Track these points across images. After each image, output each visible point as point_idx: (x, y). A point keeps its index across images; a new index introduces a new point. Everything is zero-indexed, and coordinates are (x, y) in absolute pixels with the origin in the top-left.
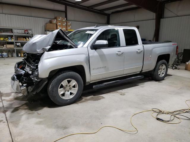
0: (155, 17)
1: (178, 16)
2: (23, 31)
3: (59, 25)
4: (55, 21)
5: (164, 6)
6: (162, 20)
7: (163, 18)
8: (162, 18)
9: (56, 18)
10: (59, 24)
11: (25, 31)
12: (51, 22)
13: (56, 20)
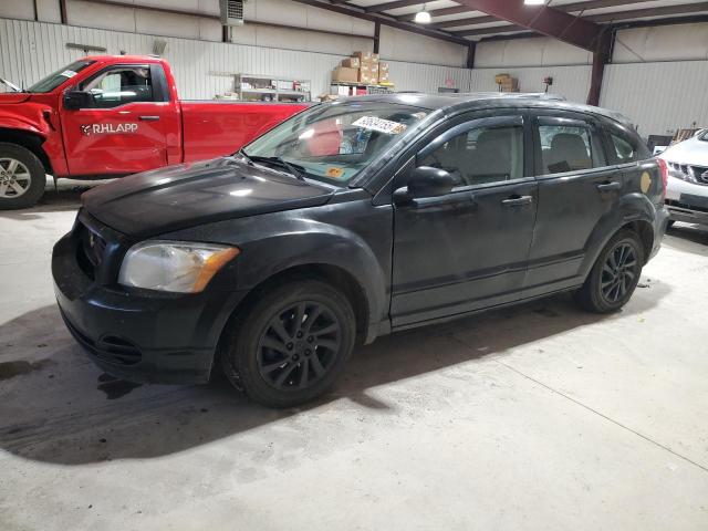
0: (591, 60)
1: (645, 62)
2: (290, 85)
3: (365, 72)
4: (355, 63)
5: (615, 35)
6: (607, 67)
7: (611, 63)
8: (608, 63)
9: (357, 55)
10: (364, 68)
11: (294, 85)
12: (346, 64)
13: (358, 59)
